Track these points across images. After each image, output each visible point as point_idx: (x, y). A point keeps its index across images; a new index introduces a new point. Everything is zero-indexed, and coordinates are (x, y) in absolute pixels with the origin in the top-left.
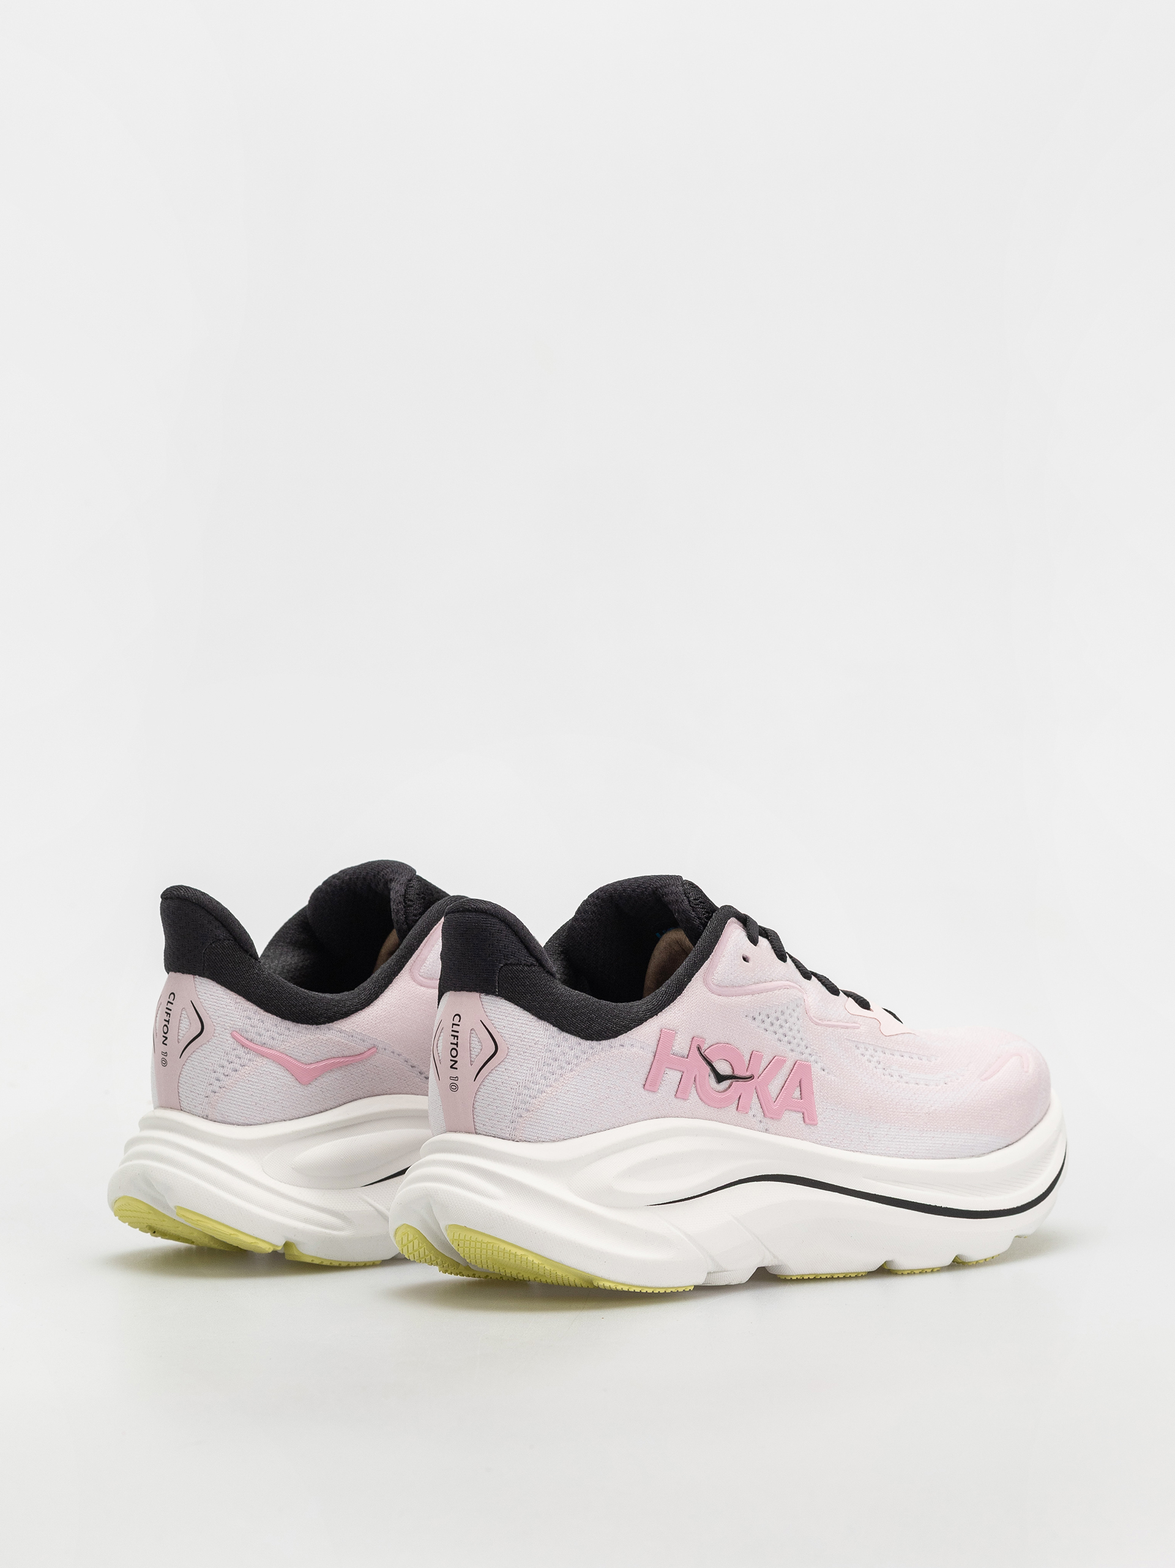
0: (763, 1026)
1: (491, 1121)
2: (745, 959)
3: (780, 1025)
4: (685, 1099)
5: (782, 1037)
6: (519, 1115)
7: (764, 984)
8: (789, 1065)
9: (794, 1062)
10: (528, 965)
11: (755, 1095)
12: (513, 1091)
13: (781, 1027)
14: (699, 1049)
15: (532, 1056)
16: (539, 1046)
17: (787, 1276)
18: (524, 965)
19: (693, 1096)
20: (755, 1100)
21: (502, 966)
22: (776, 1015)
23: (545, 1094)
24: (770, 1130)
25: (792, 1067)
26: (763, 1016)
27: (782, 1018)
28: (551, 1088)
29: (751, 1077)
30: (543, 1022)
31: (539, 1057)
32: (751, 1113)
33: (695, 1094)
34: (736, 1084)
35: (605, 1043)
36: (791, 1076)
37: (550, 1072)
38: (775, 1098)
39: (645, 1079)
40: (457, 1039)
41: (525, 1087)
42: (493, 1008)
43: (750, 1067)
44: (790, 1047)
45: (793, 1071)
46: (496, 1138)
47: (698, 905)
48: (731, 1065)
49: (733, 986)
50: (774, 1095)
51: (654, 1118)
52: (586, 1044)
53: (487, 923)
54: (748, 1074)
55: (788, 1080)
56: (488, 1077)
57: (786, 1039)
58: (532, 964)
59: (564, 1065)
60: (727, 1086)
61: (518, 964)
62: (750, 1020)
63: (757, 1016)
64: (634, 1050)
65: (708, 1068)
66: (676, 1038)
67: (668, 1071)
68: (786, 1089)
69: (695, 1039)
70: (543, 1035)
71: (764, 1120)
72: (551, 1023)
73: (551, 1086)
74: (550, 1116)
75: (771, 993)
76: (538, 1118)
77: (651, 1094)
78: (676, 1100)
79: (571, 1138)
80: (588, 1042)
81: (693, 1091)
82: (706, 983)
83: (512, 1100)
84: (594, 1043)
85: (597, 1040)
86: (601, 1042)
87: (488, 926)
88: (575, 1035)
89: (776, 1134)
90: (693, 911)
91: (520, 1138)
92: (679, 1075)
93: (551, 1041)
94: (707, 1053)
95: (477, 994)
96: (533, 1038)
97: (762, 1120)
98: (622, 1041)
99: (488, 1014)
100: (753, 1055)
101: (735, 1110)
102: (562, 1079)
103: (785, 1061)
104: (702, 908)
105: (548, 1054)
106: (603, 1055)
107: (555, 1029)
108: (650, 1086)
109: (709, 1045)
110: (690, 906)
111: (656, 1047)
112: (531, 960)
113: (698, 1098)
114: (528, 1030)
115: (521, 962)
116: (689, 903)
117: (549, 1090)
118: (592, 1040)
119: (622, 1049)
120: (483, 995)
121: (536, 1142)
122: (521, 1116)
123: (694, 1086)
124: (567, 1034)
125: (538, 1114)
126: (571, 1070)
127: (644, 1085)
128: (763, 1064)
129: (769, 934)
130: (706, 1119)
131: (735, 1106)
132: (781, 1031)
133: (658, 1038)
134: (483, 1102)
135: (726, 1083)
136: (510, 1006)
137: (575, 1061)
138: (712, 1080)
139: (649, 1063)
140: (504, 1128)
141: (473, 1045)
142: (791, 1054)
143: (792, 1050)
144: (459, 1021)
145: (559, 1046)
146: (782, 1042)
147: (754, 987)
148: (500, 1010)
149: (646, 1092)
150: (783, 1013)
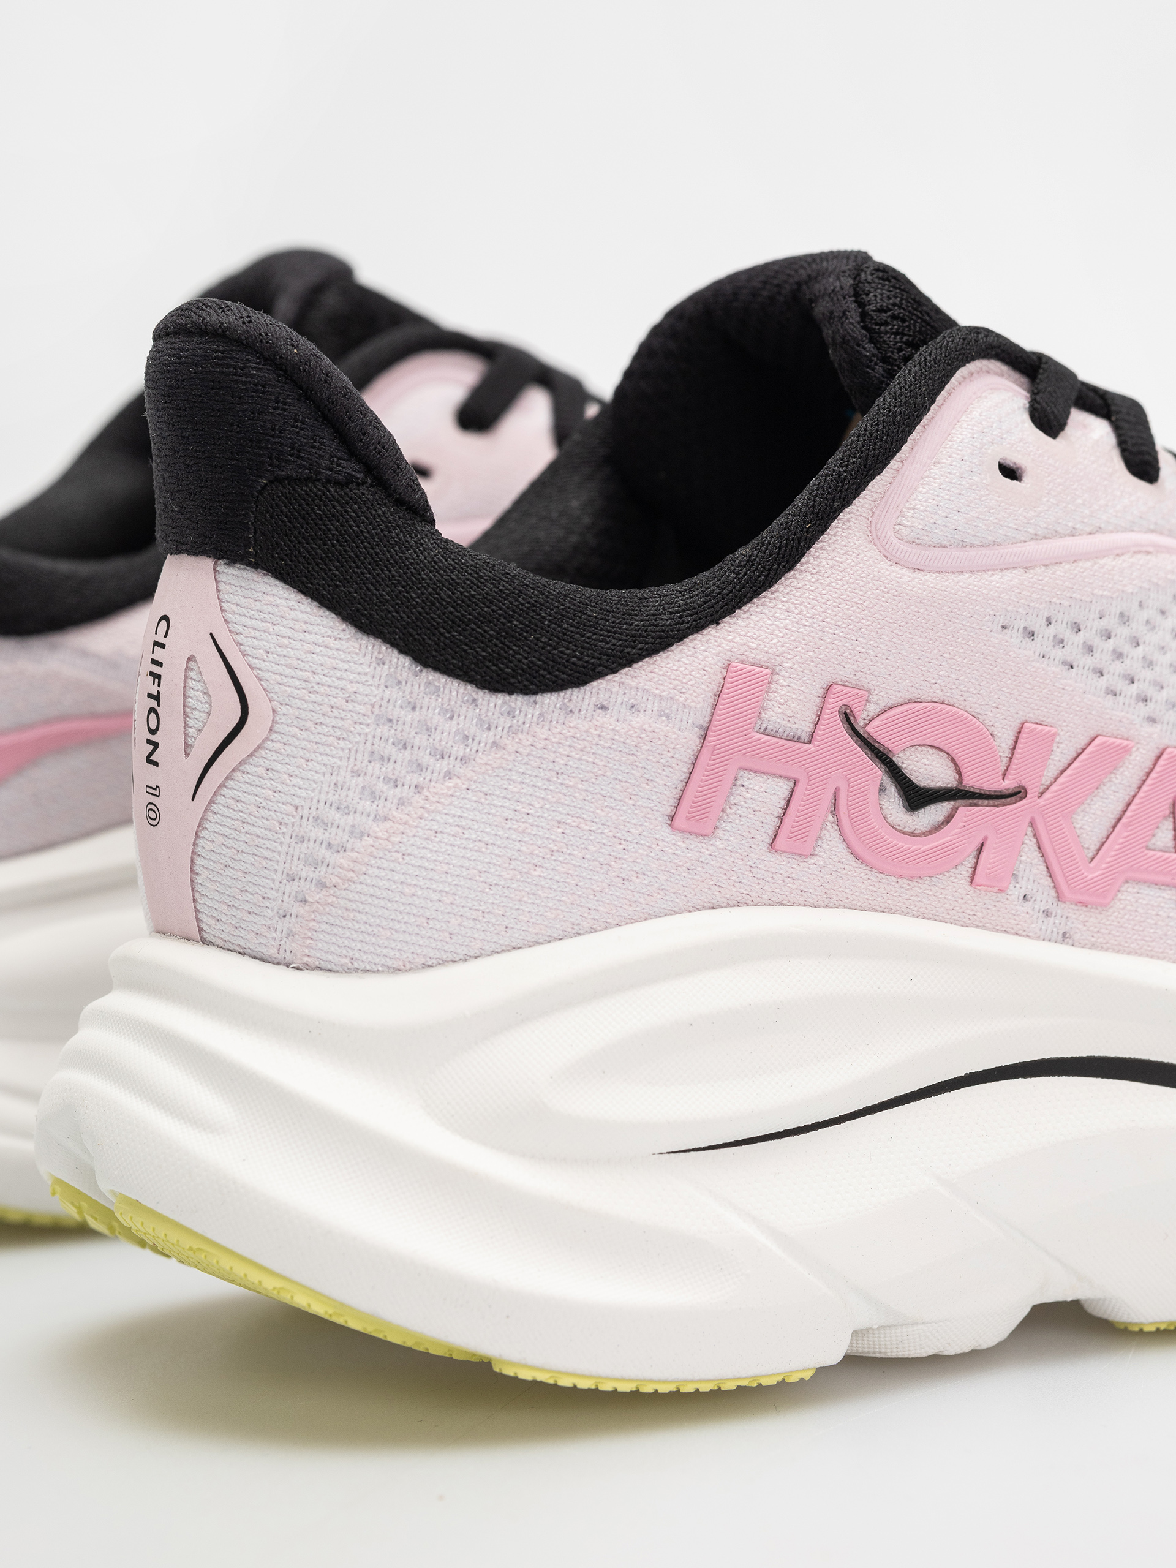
0: (1059, 653)
1: (234, 912)
2: (1010, 472)
3: (1114, 651)
4: (803, 856)
5: (1121, 685)
6: (300, 897)
7: (1069, 542)
8: (1139, 759)
9: (1157, 752)
10: (337, 483)
11: (1031, 842)
12: (284, 829)
13: (1119, 656)
14: (847, 717)
15: (338, 733)
16: (358, 708)
17: (1130, 1323)
18: (329, 481)
19: (831, 845)
20: (1029, 853)
21: (266, 485)
22: (1104, 623)
23: (370, 841)
24: (1077, 937)
25: (1149, 764)
26: (1060, 629)
27: (1122, 633)
28: (389, 824)
29: (1017, 794)
30: (372, 639)
31: (358, 738)
32: (1015, 891)
33: (836, 834)
34: (966, 812)
35: (549, 701)
36: (1144, 788)
37: (387, 780)
38: (1093, 848)
39: (674, 802)
40: (159, 686)
41: (316, 819)
42: (243, 601)
43: (1013, 766)
44: (1143, 710)
45: (1153, 775)
46: (246, 958)
47: (886, 324)
48: (953, 760)
49: (963, 545)
50: (1091, 842)
51: (704, 908)
52: (494, 704)
53: (223, 365)
54: (1008, 784)
55: (1136, 801)
56: (224, 791)
57: (1134, 689)
58: (350, 480)
59: (426, 759)
60: (941, 818)
61: (308, 479)
62: (1014, 638)
63: (1038, 625)
64: (637, 720)
65: (878, 773)
66: (774, 686)
67: (746, 778)
68: (1128, 825)
69: (836, 688)
70: (369, 678)
71: (1058, 909)
72: (394, 644)
73: (386, 819)
74: (382, 903)
75: (1089, 564)
76: (349, 904)
77: (693, 843)
78: (774, 860)
79: (443, 962)
80: (500, 699)
81: (831, 834)
82: (874, 537)
83: (283, 856)
84: (518, 701)
85: (526, 691)
86: (539, 697)
87: (227, 374)
88: (457, 676)
89: (1093, 946)
90: (871, 341)
91: (306, 959)
92: (782, 789)
93: (393, 693)
94: (875, 731)
95: (207, 563)
96: (342, 684)
97: (1053, 909)
98: (603, 697)
99: (230, 617)
100: (1023, 735)
101: (965, 882)
102: (418, 800)
103: (1126, 750)
104: (896, 334)
105: (385, 730)
106: (542, 733)
107: (405, 661)
108: (689, 819)
109: (883, 705)
110: (865, 328)
111: (709, 711)
112: (350, 468)
113: (846, 851)
114: (329, 662)
115: (317, 473)
116: (863, 320)
117: (378, 829)
118: (511, 693)
119: (601, 718)
120: (222, 567)
121: (348, 971)
122: (306, 901)
123: (831, 818)
124: (437, 675)
125: (351, 896)
126: (449, 775)
127: (672, 818)
128: (1059, 756)
129: (1113, 408)
130: (873, 910)
131: (965, 871)
132: (1117, 667)
133: (715, 688)
134: (214, 857)
135: (935, 812)
136: (286, 595)
137: (459, 750)
138: (893, 803)
139: (687, 755)
140: (263, 930)
141: (191, 702)
142: (1148, 729)
143: (1152, 720)
144: (166, 636)
145: (414, 709)
146: (1121, 699)
147: (1032, 547)
148: (258, 605)
149: (677, 838)
150: (1124, 618)
